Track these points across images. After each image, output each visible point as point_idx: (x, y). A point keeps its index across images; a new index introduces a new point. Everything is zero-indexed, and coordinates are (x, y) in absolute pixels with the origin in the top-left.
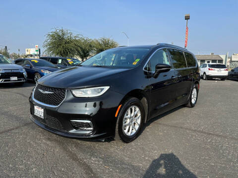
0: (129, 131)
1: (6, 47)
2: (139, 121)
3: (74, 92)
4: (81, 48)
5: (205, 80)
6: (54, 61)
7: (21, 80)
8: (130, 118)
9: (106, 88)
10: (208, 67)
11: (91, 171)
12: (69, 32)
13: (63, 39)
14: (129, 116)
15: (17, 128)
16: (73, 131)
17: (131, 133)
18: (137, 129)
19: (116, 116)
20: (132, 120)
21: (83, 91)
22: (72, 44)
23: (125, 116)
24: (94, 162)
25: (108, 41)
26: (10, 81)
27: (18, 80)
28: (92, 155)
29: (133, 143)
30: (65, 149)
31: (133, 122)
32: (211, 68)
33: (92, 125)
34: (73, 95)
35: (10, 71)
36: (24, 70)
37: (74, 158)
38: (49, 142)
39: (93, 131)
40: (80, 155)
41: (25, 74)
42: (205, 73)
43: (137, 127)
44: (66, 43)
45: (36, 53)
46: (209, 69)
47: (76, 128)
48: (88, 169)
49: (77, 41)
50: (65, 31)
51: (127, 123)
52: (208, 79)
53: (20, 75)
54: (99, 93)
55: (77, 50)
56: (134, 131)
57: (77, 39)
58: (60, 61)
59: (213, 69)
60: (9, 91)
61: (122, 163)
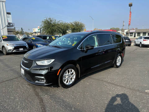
0: (67, 82)
1: (22, 28)
2: (74, 77)
3: (37, 62)
4: (61, 29)
5: (141, 47)
6: (45, 38)
7: (25, 50)
8: (68, 75)
9: (53, 60)
10: (143, 39)
11: (43, 102)
12: (54, 19)
13: (51, 23)
14: (67, 74)
15: (16, 78)
16: (37, 82)
17: (69, 83)
18: (73, 81)
19: (58, 75)
20: (70, 76)
21: (41, 62)
22: (56, 27)
23: (65, 75)
24: (45, 97)
25: (78, 23)
26: (19, 51)
27: (24, 50)
28: (46, 94)
29: (69, 89)
30: (35, 90)
31: (70, 78)
32: (145, 40)
33: (45, 79)
34: (37, 64)
35: (19, 45)
36: (27, 44)
37: (37, 95)
38: (28, 86)
39: (46, 82)
40: (41, 94)
41: (27, 46)
42: (141, 43)
43: (73, 80)
44: (52, 26)
45: (38, 31)
46: (144, 40)
47: (38, 80)
48: (41, 100)
49: (59, 24)
50: (52, 19)
51: (66, 78)
52: (143, 47)
53: (24, 47)
54: (49, 63)
55: (58, 30)
56: (71, 82)
57: (59, 23)
58: (48, 38)
59: (147, 40)
60: (18, 57)
61: (59, 98)
